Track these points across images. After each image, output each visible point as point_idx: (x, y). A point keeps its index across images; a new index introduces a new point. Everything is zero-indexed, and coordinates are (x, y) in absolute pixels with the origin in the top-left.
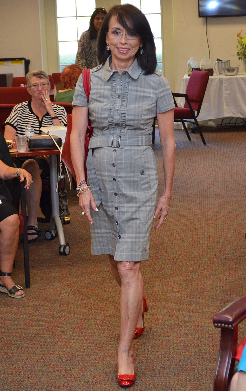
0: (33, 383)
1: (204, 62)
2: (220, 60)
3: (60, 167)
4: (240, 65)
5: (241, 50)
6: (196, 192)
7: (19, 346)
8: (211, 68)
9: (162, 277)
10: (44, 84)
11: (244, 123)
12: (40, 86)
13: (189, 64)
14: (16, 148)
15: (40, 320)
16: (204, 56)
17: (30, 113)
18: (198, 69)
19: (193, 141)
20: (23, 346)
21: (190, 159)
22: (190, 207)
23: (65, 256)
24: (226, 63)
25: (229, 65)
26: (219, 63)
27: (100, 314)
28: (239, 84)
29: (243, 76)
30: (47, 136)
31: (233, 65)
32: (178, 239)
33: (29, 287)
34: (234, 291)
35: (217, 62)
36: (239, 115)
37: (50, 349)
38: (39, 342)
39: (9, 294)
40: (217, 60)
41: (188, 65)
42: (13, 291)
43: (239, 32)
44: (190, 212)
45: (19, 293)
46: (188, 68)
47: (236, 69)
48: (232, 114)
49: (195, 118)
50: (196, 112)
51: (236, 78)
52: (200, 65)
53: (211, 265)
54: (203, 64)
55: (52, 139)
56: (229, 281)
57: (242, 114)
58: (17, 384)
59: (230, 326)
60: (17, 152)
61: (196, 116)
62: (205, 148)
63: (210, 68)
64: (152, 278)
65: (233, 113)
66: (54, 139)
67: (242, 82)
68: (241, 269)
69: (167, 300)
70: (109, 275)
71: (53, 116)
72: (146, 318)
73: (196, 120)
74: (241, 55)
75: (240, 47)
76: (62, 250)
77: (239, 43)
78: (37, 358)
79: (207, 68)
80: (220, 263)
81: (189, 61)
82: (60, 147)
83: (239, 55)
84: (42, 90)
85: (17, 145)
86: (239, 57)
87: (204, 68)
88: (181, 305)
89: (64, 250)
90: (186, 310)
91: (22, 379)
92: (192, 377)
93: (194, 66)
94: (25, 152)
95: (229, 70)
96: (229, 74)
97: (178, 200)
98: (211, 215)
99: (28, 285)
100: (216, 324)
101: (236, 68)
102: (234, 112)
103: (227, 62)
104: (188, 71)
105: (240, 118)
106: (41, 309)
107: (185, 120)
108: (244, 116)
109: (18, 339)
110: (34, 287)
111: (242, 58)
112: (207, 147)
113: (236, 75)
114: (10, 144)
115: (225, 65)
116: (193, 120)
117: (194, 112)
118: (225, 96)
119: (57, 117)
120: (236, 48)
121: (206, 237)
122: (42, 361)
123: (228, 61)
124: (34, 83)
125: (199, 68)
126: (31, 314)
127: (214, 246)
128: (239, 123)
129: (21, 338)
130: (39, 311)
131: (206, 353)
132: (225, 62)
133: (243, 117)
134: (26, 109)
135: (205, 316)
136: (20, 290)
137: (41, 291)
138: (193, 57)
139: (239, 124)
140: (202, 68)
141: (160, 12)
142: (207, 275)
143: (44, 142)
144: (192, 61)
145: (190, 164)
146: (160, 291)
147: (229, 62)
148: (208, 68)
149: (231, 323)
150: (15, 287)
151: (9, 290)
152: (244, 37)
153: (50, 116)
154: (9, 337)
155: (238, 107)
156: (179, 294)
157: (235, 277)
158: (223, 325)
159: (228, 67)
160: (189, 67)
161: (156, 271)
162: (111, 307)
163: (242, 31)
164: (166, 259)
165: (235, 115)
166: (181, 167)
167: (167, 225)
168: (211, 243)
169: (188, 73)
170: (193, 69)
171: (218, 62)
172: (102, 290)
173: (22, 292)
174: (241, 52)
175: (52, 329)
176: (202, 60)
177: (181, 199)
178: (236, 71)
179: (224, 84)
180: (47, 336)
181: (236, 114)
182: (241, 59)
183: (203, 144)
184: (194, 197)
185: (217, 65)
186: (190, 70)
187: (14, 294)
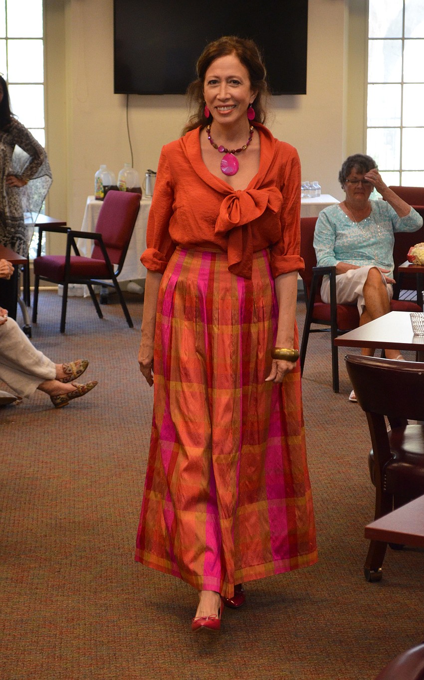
1: (126, 175)
2: (153, 172)
6: (139, 418)
8: (138, 186)
9: (120, 589)
13: (99, 178)
16: (125, 165)
18: (114, 188)
19: (106, 319)
21: (111, 354)
22: (135, 449)
26: (152, 178)
27: (18, 669)
32: (129, 513)
35: (147, 175)
40: (148, 172)
41: (95, 180)
44: (138, 459)
46: (95, 184)
49: (113, 277)
50: (116, 267)
52: (117, 180)
54: (123, 179)
61: (116, 273)
62: (133, 333)
63: (136, 187)
64: (101, 592)
69: (140, 636)
70: (16, 587)
72: (110, 675)
73: (115, 281)
79: (131, 186)
81: (97, 173)
87: (125, 187)
88: (169, 647)
90: (183, 658)
93: (108, 181)
97: (110, 434)
104: (95, 190)
107: (94, 281)
112: (135, 332)
116: (110, 282)
117: (113, 266)
125: (116, 186)
135: (222, 671)
138: (104, 166)
140: (122, 186)
141: (42, 80)
144: (104, 173)
145: (113, 364)
146: (122, 619)
148: (133, 187)
156: (160, 625)
160: (97, 183)
161: (103, 577)
162: (36, 653)
164: (117, 552)
166: (97, 369)
167: (100, 484)
169: (96, 194)
170: (105, 187)
171: (149, 176)
172: (8, 618)
176: (121, 172)
177: (114, 432)
183: (126, 325)
184: (138, 428)
185: (147, 180)
186: (99, 188)
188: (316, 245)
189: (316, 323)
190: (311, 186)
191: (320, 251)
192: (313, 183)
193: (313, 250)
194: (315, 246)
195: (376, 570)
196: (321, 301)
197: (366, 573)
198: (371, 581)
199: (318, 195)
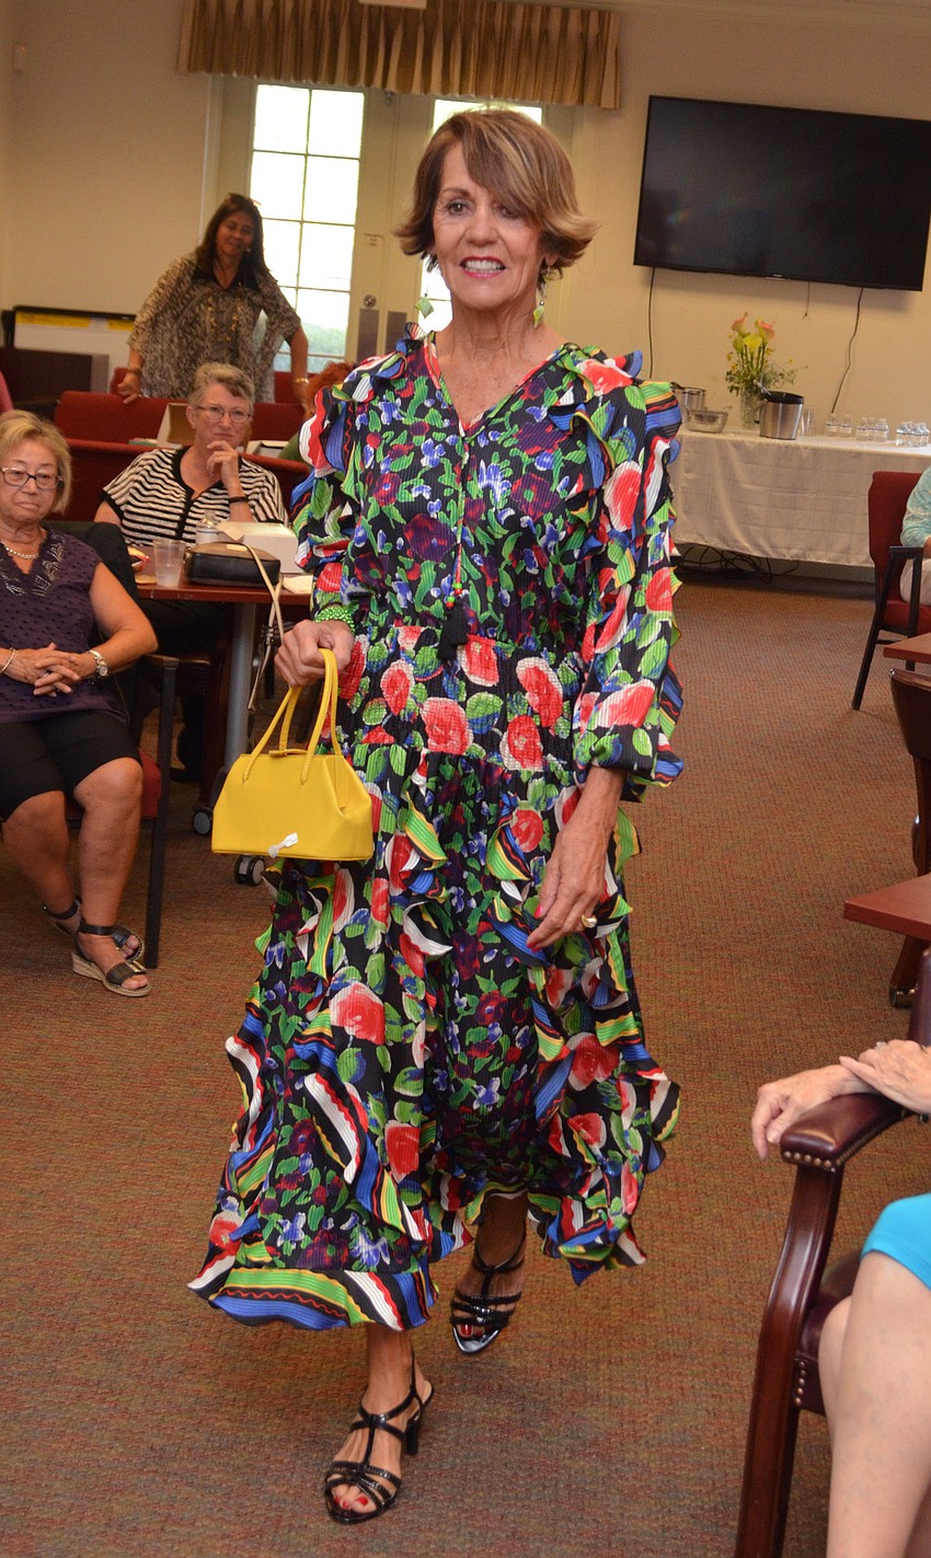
0: (178, 1254)
2: (680, 387)
3: (268, 639)
4: (731, 408)
5: (739, 368)
7: (134, 1138)
10: (239, 413)
11: (723, 563)
12: (227, 415)
14: (152, 573)
15: (189, 1067)
17: (169, 478)
20: (144, 1140)
23: (250, 888)
24: (695, 397)
25: (703, 404)
28: (725, 459)
29: (739, 438)
30: (243, 549)
31: (712, 405)
33: (155, 967)
34: (724, 1039)
36: (715, 543)
37: (220, 1155)
38: (190, 1133)
39: (105, 983)
42: (118, 975)
43: (738, 319)
45: (133, 983)
47: (720, 416)
48: (696, 536)
51: (718, 441)
53: (659, 958)
55: (254, 560)
56: (709, 1009)
57: (723, 540)
58: (132, 1251)
59: (828, 1163)
60: (155, 584)
65: (700, 535)
66: (262, 560)
67: (733, 451)
68: (740, 980)
71: (234, 494)
74: (737, 379)
75: (736, 357)
76: (243, 870)
77: (735, 347)
78: (186, 1178)
80: (682, 956)
82: (274, 583)
83: (732, 380)
84: (229, 428)
85: (157, 564)
86: (731, 384)
89: (250, 872)
91: (144, 1238)
92: (626, 1282)
94: (178, 589)
95: (700, 417)
96: (701, 426)
98: (649, 813)
99: (151, 961)
100: (788, 1154)
101: (722, 413)
102: (704, 533)
103: (698, 393)
105: (713, 549)
106: (189, 1034)
108: (728, 545)
109: (127, 1116)
110: (168, 966)
111: (737, 389)
113: (720, 432)
114: (137, 559)
115: (690, 402)
118: (684, 484)
119: (245, 499)
120: (726, 358)
121: (638, 874)
122: (199, 1189)
123: (701, 393)
124: (212, 402)
126: (162, 1047)
127: (662, 902)
128: (711, 563)
129: (137, 1115)
130: (185, 1040)
131: (660, 1213)
132: (691, 394)
133: (725, 547)
134: (163, 465)
136: (138, 973)
137: (187, 983)
139: (709, 565)
142: (649, 986)
143: (231, 565)
147: (704, 395)
149: (833, 1156)
150: (123, 965)
151: (106, 972)
152: (749, 334)
153: (225, 489)
154: (101, 1109)
155: (716, 521)
157: (727, 1001)
158: (808, 1158)
159: (699, 409)
163: (746, 315)
165: (703, 539)
168: (654, 895)
173: (143, 980)
174: (739, 372)
175: (223, 1097)
178: (719, 421)
179: (687, 454)
180: (211, 1116)
181: (707, 538)
182: (735, 391)
187: (119, 983)
188: (912, 506)
189: (888, 630)
190: (915, 430)
191: (914, 517)
192: (918, 425)
193: (904, 510)
194: (909, 507)
195: (906, 992)
196: (901, 599)
197: (892, 994)
198: (896, 1006)
199: (925, 444)
